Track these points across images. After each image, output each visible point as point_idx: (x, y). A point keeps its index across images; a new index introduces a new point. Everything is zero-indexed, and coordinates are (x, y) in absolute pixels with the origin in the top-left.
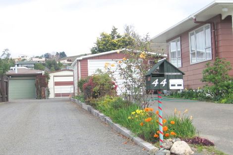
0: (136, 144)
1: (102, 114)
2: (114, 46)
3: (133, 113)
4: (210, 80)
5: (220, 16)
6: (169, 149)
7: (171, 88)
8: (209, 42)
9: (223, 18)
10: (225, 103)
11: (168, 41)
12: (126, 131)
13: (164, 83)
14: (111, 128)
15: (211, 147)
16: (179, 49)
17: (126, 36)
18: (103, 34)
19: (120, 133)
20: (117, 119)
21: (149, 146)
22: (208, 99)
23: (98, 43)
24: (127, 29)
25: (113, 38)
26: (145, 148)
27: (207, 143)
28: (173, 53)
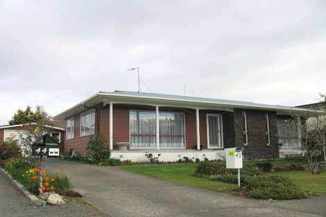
0: (24, 196)
1: (6, 172)
2: (27, 120)
3: (27, 172)
4: (92, 149)
5: (102, 103)
6: (46, 200)
7: (50, 154)
8: (93, 122)
9: (104, 105)
10: (102, 165)
11: (66, 119)
12: (20, 186)
13: (45, 151)
14: (10, 183)
15: (80, 198)
16: (73, 125)
17: (37, 113)
18: (19, 111)
19: (15, 187)
20: (15, 177)
21: (33, 197)
22: (90, 162)
23: (15, 118)
24: (39, 108)
25: (27, 114)
26: (30, 199)
27: (77, 195)
28: (69, 128)
